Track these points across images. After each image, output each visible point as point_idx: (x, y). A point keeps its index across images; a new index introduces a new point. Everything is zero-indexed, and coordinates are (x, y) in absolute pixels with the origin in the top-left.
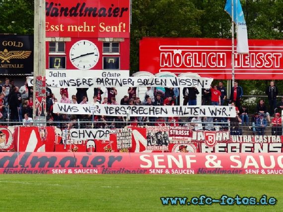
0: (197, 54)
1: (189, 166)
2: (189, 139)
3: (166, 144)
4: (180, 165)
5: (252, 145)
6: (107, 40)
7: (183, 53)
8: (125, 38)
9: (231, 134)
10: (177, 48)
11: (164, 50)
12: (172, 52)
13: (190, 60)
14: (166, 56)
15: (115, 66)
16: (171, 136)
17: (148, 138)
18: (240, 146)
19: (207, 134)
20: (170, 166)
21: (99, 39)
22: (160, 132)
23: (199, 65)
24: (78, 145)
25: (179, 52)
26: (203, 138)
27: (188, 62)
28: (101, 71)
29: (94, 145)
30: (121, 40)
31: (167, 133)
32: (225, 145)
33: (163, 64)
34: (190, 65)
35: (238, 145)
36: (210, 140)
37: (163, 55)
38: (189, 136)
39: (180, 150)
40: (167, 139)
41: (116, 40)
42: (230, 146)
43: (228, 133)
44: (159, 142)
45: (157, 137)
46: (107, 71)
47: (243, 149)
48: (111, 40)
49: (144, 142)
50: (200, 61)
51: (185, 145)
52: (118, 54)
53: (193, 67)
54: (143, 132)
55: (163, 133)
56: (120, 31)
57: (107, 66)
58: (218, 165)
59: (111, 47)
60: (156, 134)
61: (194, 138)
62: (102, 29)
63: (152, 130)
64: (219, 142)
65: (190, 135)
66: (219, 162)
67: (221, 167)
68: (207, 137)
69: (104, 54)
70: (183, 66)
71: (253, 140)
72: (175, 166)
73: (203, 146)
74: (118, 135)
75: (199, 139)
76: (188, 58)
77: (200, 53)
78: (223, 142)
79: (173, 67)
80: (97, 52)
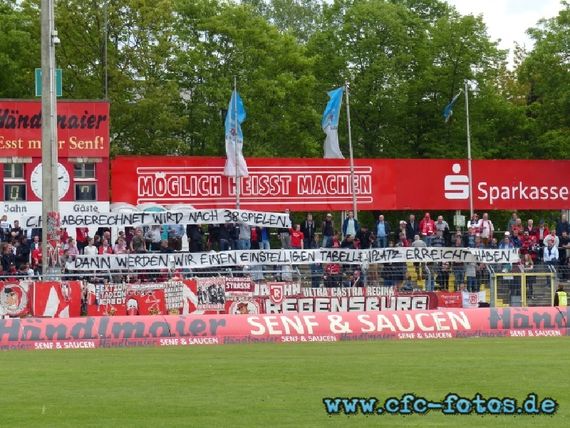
0: (184, 177)
1: (311, 331)
2: (250, 294)
3: (222, 301)
4: (300, 330)
5: (327, 300)
6: (80, 160)
7: (167, 177)
8: (104, 158)
9: (303, 285)
10: (160, 171)
11: (143, 173)
12: (154, 176)
13: (176, 186)
14: (146, 181)
15: (92, 196)
16: (227, 290)
17: (198, 294)
18: (314, 302)
19: (272, 287)
20: (288, 332)
21: (69, 160)
22: (214, 286)
23: (187, 192)
24: (116, 305)
25: (162, 175)
26: (268, 293)
27: (173, 189)
28: (72, 204)
29: (136, 305)
30: (98, 161)
31: (223, 286)
32: (294, 301)
33: (141, 193)
34: (176, 192)
35: (310, 301)
36: (276, 295)
37: (142, 180)
38: (250, 290)
39: (239, 309)
40: (223, 294)
41: (91, 161)
42: (301, 302)
43: (299, 285)
44: (214, 300)
45: (210, 292)
46: (80, 203)
47: (318, 306)
48: (85, 160)
49: (194, 299)
50: (188, 188)
51: (245, 302)
52: (93, 179)
53: (180, 197)
54: (192, 286)
55: (218, 287)
56: (96, 147)
57: (79, 196)
58: (346, 329)
59: (83, 170)
60: (210, 288)
61: (257, 293)
62: (73, 146)
63: (204, 283)
64: (288, 297)
65: (252, 289)
66: (347, 324)
67: (350, 331)
68: (272, 291)
69: (76, 180)
70: (167, 196)
71: (330, 293)
72: (294, 332)
73: (268, 303)
74: (166, 291)
75: (263, 294)
76: (173, 184)
77: (188, 177)
78: (293, 297)
79: (155, 196)
80: (66, 176)
